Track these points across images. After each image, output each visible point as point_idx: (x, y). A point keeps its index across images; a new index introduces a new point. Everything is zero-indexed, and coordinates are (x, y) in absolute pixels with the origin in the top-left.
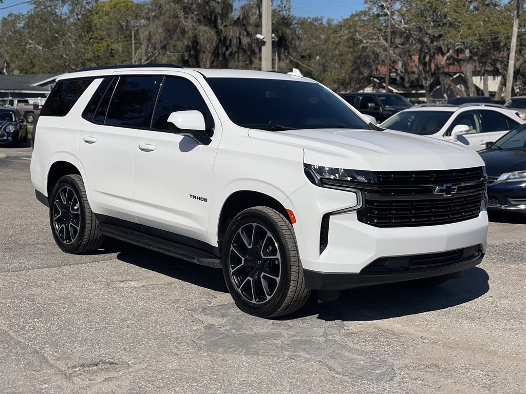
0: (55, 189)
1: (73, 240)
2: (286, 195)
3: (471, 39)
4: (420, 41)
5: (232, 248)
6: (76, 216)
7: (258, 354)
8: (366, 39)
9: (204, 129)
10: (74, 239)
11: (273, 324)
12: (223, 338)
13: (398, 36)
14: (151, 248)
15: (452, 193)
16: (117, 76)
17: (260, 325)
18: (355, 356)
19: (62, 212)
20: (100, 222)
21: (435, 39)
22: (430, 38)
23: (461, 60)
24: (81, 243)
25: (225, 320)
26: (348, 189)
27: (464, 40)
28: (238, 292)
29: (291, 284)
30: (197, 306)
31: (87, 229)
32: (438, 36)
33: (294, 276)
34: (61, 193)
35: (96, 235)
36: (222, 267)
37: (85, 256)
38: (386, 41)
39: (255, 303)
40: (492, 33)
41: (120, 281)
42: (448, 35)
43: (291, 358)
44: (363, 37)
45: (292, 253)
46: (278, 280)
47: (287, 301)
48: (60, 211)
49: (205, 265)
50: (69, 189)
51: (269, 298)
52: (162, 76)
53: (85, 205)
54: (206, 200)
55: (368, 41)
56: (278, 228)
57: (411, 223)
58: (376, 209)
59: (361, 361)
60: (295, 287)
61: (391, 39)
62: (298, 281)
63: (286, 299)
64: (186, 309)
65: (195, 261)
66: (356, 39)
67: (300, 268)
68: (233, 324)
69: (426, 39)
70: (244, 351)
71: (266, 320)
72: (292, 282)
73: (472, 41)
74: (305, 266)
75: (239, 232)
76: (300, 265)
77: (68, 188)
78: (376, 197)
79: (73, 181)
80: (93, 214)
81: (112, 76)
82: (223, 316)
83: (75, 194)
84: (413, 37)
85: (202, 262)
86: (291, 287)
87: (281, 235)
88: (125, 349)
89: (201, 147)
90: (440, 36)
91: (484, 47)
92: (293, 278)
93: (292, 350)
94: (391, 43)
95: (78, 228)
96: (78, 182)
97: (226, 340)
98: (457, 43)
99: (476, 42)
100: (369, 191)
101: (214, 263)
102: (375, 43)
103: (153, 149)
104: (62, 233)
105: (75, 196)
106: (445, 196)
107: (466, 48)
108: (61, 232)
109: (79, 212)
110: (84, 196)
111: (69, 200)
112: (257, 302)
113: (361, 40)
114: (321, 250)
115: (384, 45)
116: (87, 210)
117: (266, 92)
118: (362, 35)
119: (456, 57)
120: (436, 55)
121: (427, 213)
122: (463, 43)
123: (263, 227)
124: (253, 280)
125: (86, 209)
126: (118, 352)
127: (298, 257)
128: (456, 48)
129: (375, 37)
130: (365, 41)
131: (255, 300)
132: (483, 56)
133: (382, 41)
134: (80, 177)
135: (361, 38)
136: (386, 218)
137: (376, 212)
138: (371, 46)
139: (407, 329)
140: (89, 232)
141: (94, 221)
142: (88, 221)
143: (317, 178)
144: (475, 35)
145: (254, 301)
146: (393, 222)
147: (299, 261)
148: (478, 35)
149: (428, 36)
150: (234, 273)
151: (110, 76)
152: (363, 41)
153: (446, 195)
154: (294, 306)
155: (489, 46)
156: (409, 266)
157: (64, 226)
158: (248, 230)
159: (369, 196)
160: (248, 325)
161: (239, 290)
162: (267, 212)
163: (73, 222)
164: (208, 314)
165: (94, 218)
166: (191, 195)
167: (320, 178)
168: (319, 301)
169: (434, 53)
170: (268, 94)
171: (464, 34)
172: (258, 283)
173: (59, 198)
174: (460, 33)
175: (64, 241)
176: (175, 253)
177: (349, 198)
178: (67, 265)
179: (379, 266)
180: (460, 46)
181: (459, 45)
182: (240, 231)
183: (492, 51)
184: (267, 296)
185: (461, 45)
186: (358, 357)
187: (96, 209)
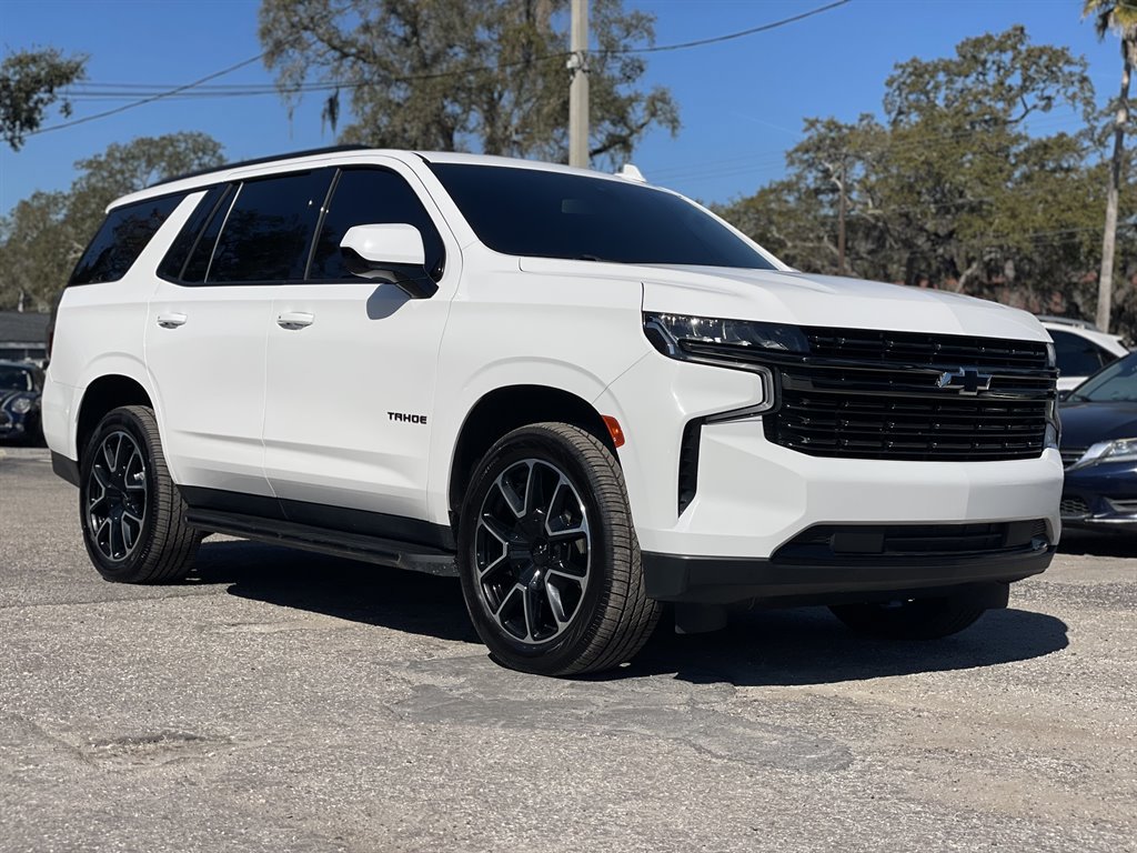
0: (93, 440)
1: (129, 552)
2: (601, 383)
3: (1017, 237)
4: (908, 244)
5: (481, 522)
6: (138, 495)
7: (533, 727)
8: (793, 240)
9: (423, 263)
10: (130, 547)
11: (572, 686)
12: (453, 704)
13: (860, 234)
14: (301, 546)
15: (979, 388)
16: (236, 183)
17: (542, 688)
18: (760, 734)
19: (107, 489)
20: (189, 506)
21: (940, 241)
22: (928, 239)
23: (997, 285)
24: (147, 555)
25: (462, 680)
26: (743, 366)
27: (1002, 241)
28: (495, 622)
29: (614, 590)
30: (400, 659)
31: (160, 522)
32: (946, 235)
33: (619, 570)
34: (107, 449)
35: (180, 537)
36: (458, 575)
37: (154, 587)
38: (836, 245)
39: (533, 642)
40: (1062, 226)
41: (228, 624)
42: (969, 232)
43: (610, 734)
44: (786, 235)
45: (616, 518)
46: (584, 582)
47: (604, 628)
48: (104, 489)
49: (419, 569)
50: (124, 437)
51: (562, 626)
52: (335, 167)
53: (158, 468)
54: (423, 420)
55: (798, 243)
56: (584, 463)
57: (886, 452)
58: (806, 414)
59: (772, 740)
60: (624, 597)
61: (846, 241)
62: (629, 584)
63: (603, 626)
64: (373, 663)
65: (398, 563)
66: (772, 240)
67: (635, 552)
68: (479, 685)
69: (921, 241)
70: (502, 722)
71: (555, 680)
72: (615, 583)
73: (1018, 242)
74: (646, 545)
75: (496, 485)
76: (634, 545)
77: (121, 434)
78: (806, 385)
79: (132, 417)
80: (176, 489)
81: (225, 183)
82: (457, 674)
83: (136, 447)
84: (891, 235)
85: (415, 563)
86: (612, 596)
87: (590, 477)
88: (224, 715)
89: (414, 304)
90: (951, 234)
91: (1046, 258)
92: (617, 574)
93: (614, 723)
94: (847, 248)
95: (141, 523)
96: (144, 419)
97: (462, 707)
98: (988, 249)
99: (1026, 244)
100: (791, 371)
101: (442, 565)
102: (812, 249)
103: (310, 321)
104: (106, 540)
105: (137, 451)
106: (962, 393)
107: (1006, 259)
108: (104, 536)
109: (144, 487)
110: (156, 449)
111: (123, 461)
112: (535, 639)
113: (783, 241)
114: (682, 505)
115: (832, 253)
116: (162, 481)
117: (564, 202)
118: (785, 231)
119: (985, 280)
120: (943, 275)
121: (922, 431)
122: (1001, 247)
123: (554, 468)
124: (527, 591)
125: (160, 477)
126: (208, 720)
127: (631, 527)
128: (986, 258)
129: (811, 236)
130: (790, 244)
131: (532, 636)
132: (1045, 274)
133: (826, 243)
134: (150, 410)
135: (782, 237)
136: (831, 436)
137: (807, 421)
138: (804, 254)
139: (880, 697)
140: (164, 530)
141: (177, 505)
142: (162, 505)
143: (672, 342)
144: (1025, 231)
145: (528, 640)
146: (843, 447)
147: (631, 536)
148: (1031, 231)
149: (925, 234)
150: (484, 580)
151: (221, 183)
152: (785, 245)
153: (966, 390)
154: (620, 646)
155: (1057, 254)
156: (883, 551)
157: (110, 522)
158: (517, 478)
159: (789, 382)
160: (515, 687)
161: (497, 617)
162: (560, 430)
163: (130, 510)
164: (423, 671)
165: (177, 497)
166: (391, 414)
167: (679, 342)
168: (678, 630)
169: (939, 271)
170: (566, 206)
171: (1001, 228)
172: (540, 594)
173: (102, 461)
174: (994, 227)
175: (109, 555)
176: (353, 549)
177: (744, 387)
178: (112, 600)
179: (814, 544)
180: (993, 255)
181: (990, 252)
182: (499, 480)
183: (1063, 266)
184: (559, 623)
185: (996, 252)
186: (767, 735)
187: (180, 475)
